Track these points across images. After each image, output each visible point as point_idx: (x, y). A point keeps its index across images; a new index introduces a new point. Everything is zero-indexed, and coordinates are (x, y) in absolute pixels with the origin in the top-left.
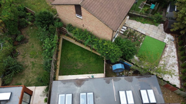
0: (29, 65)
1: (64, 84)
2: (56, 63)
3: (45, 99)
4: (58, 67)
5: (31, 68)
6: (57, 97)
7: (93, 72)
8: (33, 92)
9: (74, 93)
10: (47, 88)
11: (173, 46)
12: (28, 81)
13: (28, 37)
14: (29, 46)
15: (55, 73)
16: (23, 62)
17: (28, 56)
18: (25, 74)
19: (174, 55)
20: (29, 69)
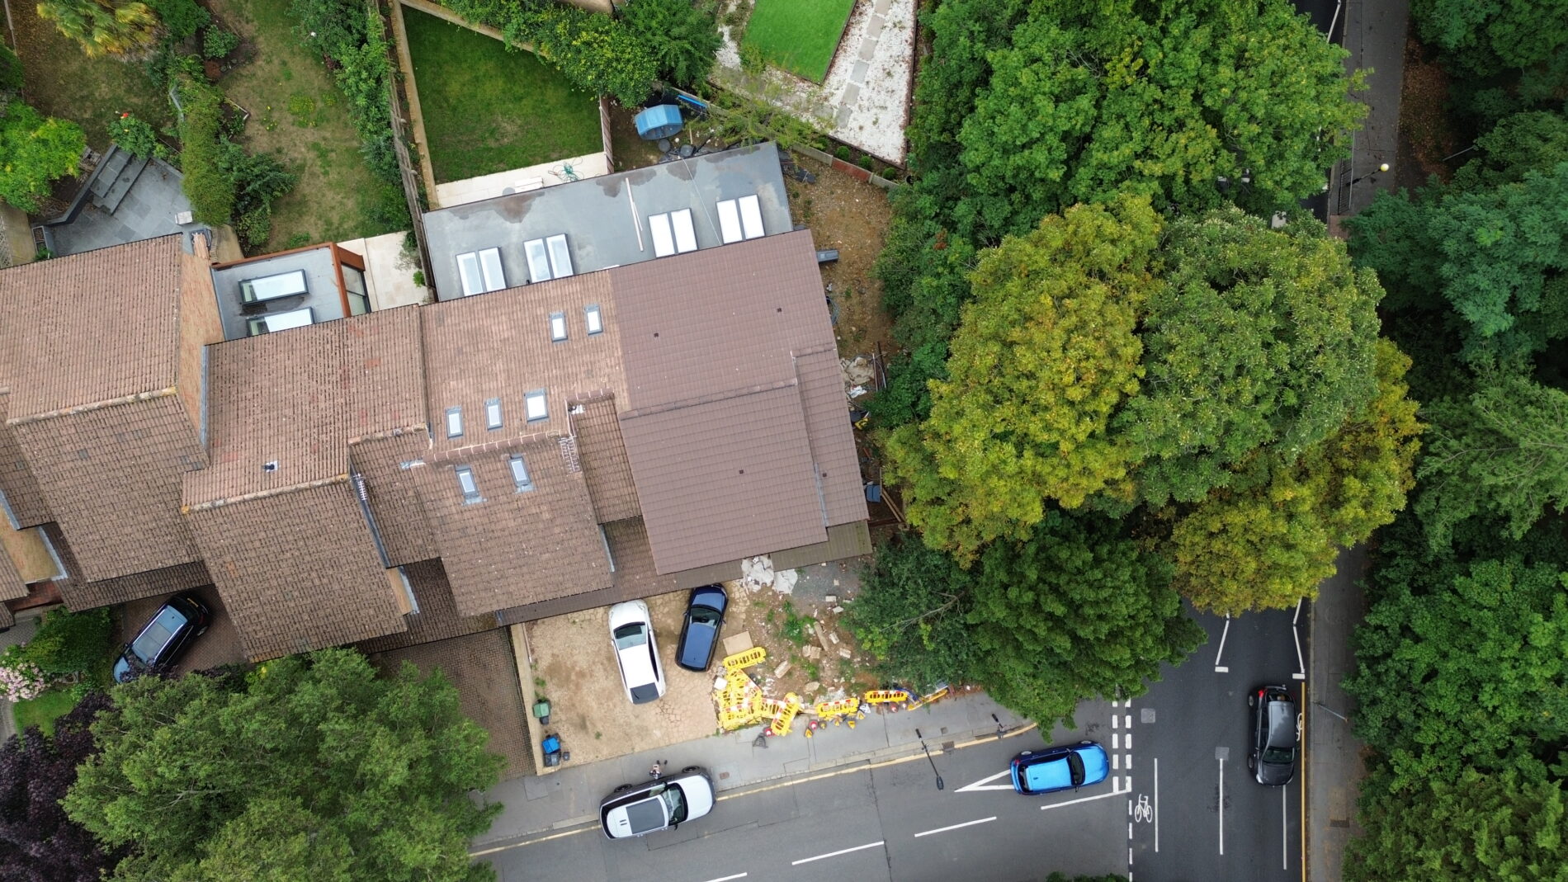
0: (305, 160)
1: (461, 218)
2: (408, 138)
3: (415, 275)
4: (424, 151)
5: (318, 170)
6: (454, 264)
7: (565, 152)
8: (361, 257)
9: (502, 245)
10: (408, 236)
12: (331, 224)
13: (248, 30)
14: (270, 72)
15: (420, 177)
16: (279, 151)
17: (286, 122)
18: (304, 196)
19: (900, 18)
20: (313, 175)
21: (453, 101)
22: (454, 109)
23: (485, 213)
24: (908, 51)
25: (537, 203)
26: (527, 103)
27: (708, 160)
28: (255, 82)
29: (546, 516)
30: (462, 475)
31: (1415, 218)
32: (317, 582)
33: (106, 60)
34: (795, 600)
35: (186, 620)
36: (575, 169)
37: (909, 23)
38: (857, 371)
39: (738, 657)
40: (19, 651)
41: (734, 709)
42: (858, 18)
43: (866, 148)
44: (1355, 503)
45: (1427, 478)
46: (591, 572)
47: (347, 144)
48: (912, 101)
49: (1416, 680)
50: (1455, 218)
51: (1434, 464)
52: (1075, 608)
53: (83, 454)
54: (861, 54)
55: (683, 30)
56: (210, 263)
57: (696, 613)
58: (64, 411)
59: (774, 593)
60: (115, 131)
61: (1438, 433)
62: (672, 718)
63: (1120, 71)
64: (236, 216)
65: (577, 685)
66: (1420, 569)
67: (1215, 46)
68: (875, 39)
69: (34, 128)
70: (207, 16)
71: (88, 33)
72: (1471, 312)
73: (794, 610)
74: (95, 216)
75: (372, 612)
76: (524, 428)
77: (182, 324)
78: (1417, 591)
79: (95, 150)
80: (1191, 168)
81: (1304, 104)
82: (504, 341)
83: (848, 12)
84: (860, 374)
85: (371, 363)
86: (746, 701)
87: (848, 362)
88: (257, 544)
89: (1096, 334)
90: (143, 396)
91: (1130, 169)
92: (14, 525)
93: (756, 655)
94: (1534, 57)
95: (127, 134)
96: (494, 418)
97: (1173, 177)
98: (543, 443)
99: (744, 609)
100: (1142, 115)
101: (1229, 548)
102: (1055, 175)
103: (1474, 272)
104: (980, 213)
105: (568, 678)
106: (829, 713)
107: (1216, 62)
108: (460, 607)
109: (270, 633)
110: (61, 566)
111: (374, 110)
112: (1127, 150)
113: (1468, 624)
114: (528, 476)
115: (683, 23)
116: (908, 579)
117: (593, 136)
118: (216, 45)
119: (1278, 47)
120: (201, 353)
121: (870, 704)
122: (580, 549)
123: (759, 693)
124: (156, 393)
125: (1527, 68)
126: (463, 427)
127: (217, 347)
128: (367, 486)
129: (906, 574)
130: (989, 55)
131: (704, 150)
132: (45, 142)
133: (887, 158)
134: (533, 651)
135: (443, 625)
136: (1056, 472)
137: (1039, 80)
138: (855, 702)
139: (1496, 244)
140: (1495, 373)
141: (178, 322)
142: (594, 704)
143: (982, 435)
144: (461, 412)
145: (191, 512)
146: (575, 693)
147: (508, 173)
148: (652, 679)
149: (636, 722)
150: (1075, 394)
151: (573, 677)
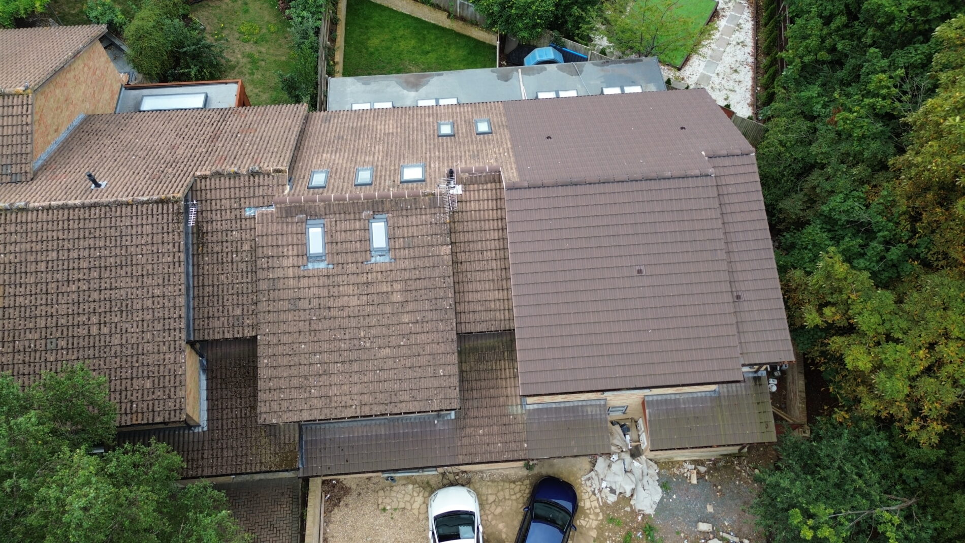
0: (238, 63)
1: (364, 84)
2: (330, 56)
11: (742, 14)
17: (232, 37)
19: (742, 40)
21: (371, 49)
25: (435, 80)
27: (594, 64)
28: (218, 11)
30: (312, 230)
34: (659, 523)
42: (707, 36)
47: (277, 58)
48: (757, 90)
54: (711, 57)
59: (633, 511)
60: (90, 6)
68: (722, 50)
73: (656, 538)
76: (396, 186)
82: (388, 134)
88: (42, 266)
95: (99, 9)
96: (364, 178)
98: (414, 202)
99: (595, 524)
108: (262, 408)
114: (388, 243)
120: (78, 115)
122: (428, 349)
124: (9, 90)
126: (328, 182)
144: (327, 173)
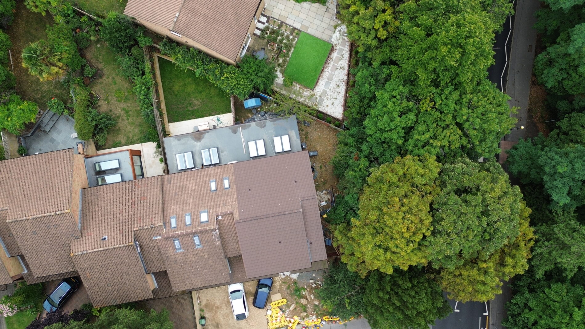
0: (120, 114)
1: (178, 140)
2: (159, 107)
3: (160, 159)
5: (125, 118)
6: (175, 157)
7: (217, 112)
8: (140, 151)
9: (193, 150)
10: (157, 145)
12: (129, 138)
13: (100, 66)
14: (108, 81)
15: (163, 121)
16: (111, 111)
17: (113, 100)
18: (119, 127)
19: (343, 65)
20: (123, 120)
21: (176, 92)
22: (176, 95)
23: (187, 138)
24: (346, 78)
25: (206, 135)
26: (204, 94)
27: (271, 121)
28: (102, 85)
29: (206, 256)
30: (175, 242)
31: (534, 151)
32: (120, 280)
33: (48, 82)
34: (298, 281)
35: (70, 287)
36: (221, 119)
37: (346, 67)
38: (324, 196)
39: (276, 302)
40: (8, 298)
41: (274, 322)
42: (327, 65)
43: (329, 114)
44: (509, 267)
45: (535, 255)
46: (222, 277)
47: (136, 108)
48: (346, 96)
49: (530, 325)
50: (549, 158)
51: (539, 251)
52: (404, 303)
53: (35, 233)
54: (328, 79)
55: (263, 74)
56: (83, 156)
57: (260, 285)
58: (28, 218)
59: (291, 278)
60: (49, 105)
61: (541, 238)
62: (251, 324)
63: (425, 105)
64: (94, 135)
65: (216, 312)
66: (532, 281)
67: (461, 98)
68: (333, 73)
69: (19, 104)
70: (85, 61)
71: (41, 74)
72: (555, 197)
73: (298, 285)
74: (41, 133)
75: (140, 291)
76: (199, 225)
77: (73, 183)
78: (531, 291)
79: (42, 109)
80: (451, 143)
81: (494, 124)
82: (193, 190)
83: (324, 63)
84: (325, 196)
85: (143, 198)
86: (279, 319)
87: (320, 193)
88: (98, 267)
89: (415, 214)
90: (58, 213)
91: (428, 141)
92: (8, 255)
93: (283, 302)
94: (579, 92)
95: (54, 106)
96: (188, 222)
97: (444, 146)
98: (206, 231)
99: (279, 284)
100: (434, 122)
101: (462, 282)
102: (400, 142)
103: (556, 180)
104: (371, 148)
105: (212, 309)
106: (310, 324)
107: (461, 103)
108: (174, 288)
109: (102, 298)
110: (25, 268)
111: (146, 100)
112: (427, 135)
113: (550, 306)
114: (200, 242)
115: (263, 71)
116: (341, 280)
117: (228, 107)
118: (88, 71)
119: (485, 101)
120: (79, 192)
121: (325, 321)
122: (218, 268)
123: (284, 316)
124: (62, 212)
125: (577, 95)
126: (177, 224)
127: (86, 190)
128: (141, 246)
129: (340, 279)
130: (377, 94)
131: (269, 113)
132: (23, 110)
133: (336, 117)
134: (199, 298)
135: (167, 292)
136: (399, 259)
137: (395, 106)
138: (320, 320)
139: (565, 172)
140: (563, 217)
141: (71, 184)
142: (222, 319)
143: (371, 246)
144: (176, 218)
145: (74, 255)
146: (215, 314)
147: (196, 120)
148: (243, 312)
149: (237, 326)
150: (407, 235)
151: (214, 308)
